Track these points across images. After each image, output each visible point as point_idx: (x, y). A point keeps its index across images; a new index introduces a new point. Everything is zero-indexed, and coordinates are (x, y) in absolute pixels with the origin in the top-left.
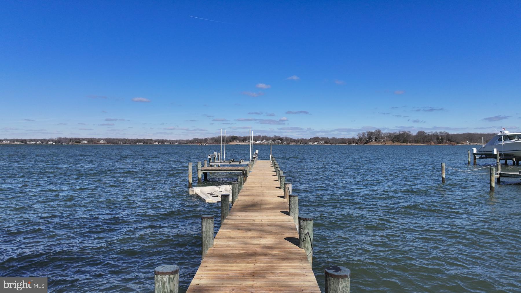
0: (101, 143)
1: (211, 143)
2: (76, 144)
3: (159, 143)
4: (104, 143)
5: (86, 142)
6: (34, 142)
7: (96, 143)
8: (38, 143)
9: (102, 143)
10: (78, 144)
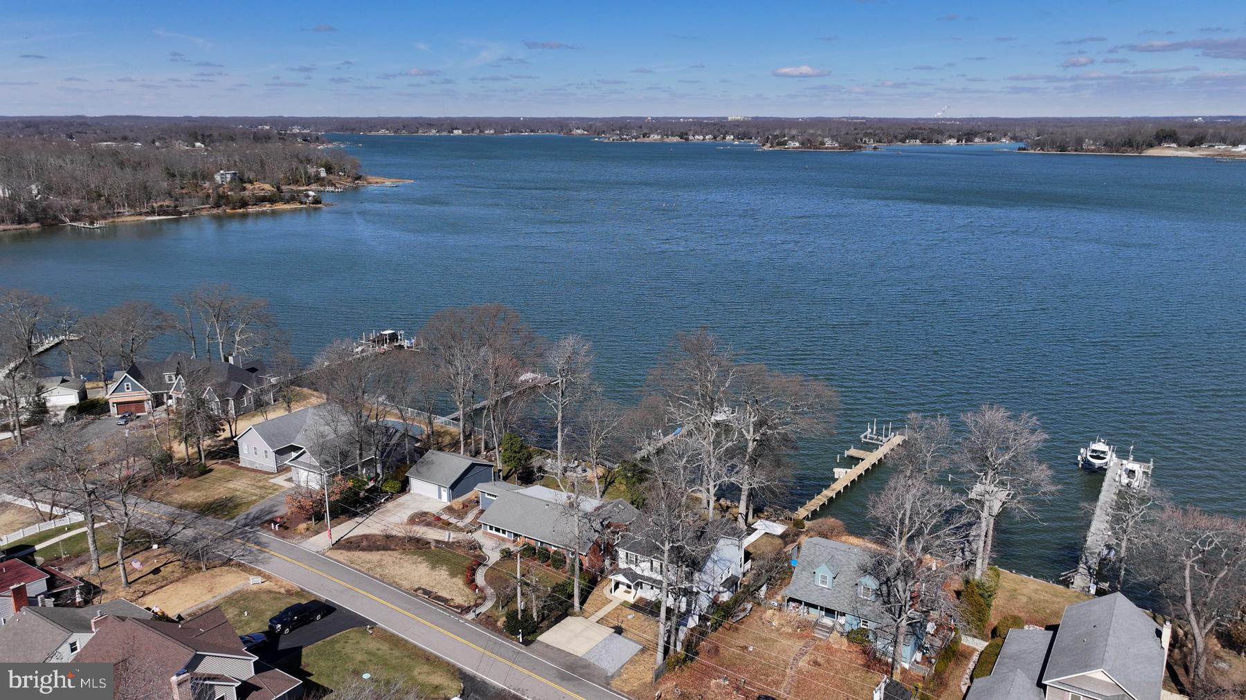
0: (826, 148)
1: (1093, 151)
2: (777, 148)
3: (958, 142)
4: (834, 148)
5: (797, 144)
6: (701, 137)
7: (817, 148)
8: (707, 137)
9: (830, 148)
10: (782, 148)
